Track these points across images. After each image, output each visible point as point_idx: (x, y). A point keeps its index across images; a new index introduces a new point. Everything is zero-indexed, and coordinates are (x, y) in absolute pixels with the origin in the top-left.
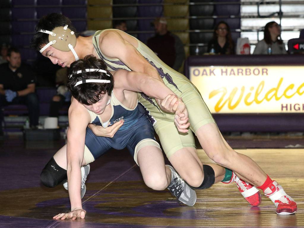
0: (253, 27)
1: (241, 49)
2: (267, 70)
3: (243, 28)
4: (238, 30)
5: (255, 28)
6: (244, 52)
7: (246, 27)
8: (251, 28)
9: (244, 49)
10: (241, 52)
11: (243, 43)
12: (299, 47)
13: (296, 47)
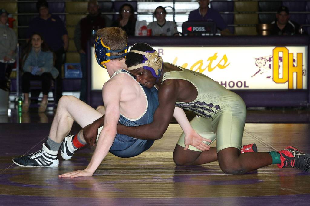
0: (148, 10)
1: (139, 31)
2: (163, 50)
3: (139, 11)
4: (136, 13)
5: (150, 11)
6: (142, 33)
7: (142, 10)
8: (147, 11)
9: (141, 31)
10: (139, 34)
11: (141, 26)
12: (192, 29)
13: (190, 29)
